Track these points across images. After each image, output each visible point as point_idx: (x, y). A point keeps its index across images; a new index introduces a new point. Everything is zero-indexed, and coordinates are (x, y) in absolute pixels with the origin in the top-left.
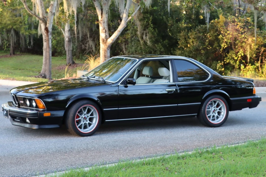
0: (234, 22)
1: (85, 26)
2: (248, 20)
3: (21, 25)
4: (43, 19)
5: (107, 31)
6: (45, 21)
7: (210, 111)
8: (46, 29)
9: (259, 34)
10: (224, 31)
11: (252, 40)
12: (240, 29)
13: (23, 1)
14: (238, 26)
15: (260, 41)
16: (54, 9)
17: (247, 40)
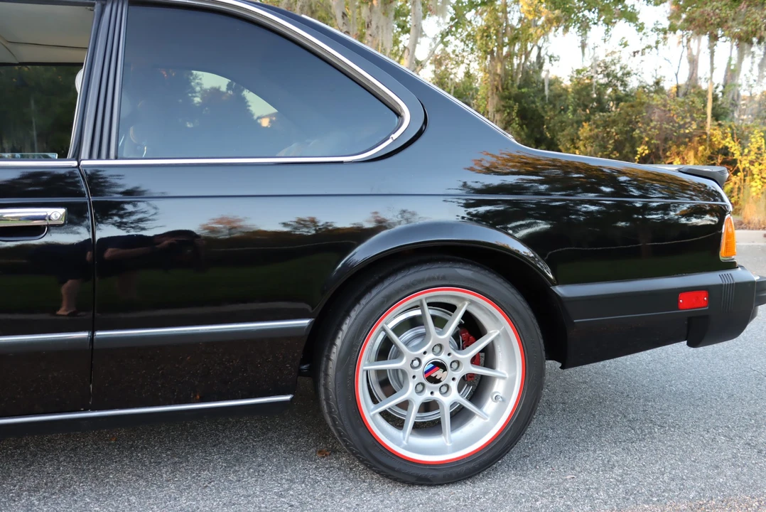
10: (643, 123)
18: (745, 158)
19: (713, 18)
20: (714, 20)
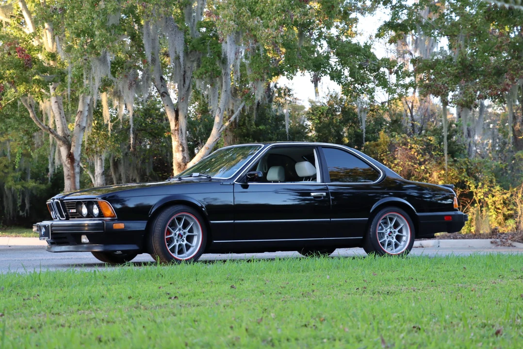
0: (405, 144)
1: (132, 167)
2: (431, 141)
3: (6, 171)
4: (65, 139)
5: (186, 149)
6: (68, 141)
7: (383, 233)
8: (70, 156)
9: (450, 163)
10: (388, 161)
11: (439, 176)
12: (417, 156)
13: (29, 106)
14: (414, 150)
15: (453, 176)
16: (85, 119)
17: (430, 176)
18: (480, 190)
19: (444, 90)
20: (445, 92)
